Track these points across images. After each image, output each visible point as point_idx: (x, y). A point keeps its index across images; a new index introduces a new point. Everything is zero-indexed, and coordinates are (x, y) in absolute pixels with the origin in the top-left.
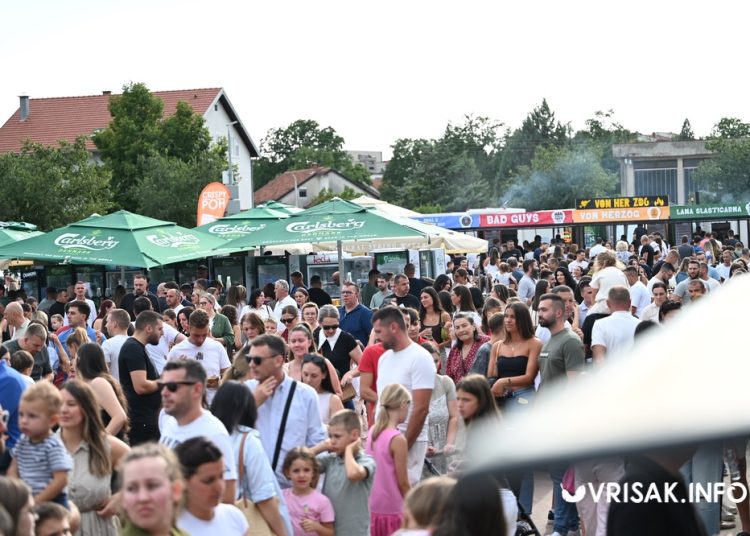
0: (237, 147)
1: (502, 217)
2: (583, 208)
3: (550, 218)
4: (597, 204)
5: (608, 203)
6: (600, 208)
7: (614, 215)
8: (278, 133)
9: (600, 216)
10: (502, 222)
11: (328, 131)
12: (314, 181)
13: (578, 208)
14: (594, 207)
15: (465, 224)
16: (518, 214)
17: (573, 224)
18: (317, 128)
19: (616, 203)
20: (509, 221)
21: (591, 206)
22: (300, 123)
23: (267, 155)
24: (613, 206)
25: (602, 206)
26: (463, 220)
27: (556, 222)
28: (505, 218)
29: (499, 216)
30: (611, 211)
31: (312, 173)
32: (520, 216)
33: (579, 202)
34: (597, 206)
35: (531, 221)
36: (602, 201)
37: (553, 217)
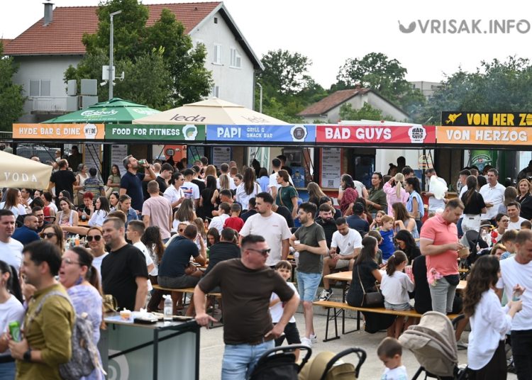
1: (344, 130)
2: (450, 124)
3: (406, 135)
4: (470, 119)
5: (485, 118)
6: (473, 125)
7: (491, 135)
8: (354, 63)
9: (472, 136)
10: (344, 137)
11: (393, 62)
12: (356, 99)
13: (444, 124)
14: (466, 124)
15: (297, 137)
16: (364, 128)
17: (436, 145)
18: (386, 60)
19: (496, 119)
20: (353, 136)
21: (462, 122)
22: (373, 55)
23: (344, 80)
24: (491, 124)
25: (477, 122)
26: (296, 131)
27: (413, 141)
28: (348, 131)
29: (341, 128)
30: (488, 130)
31: (356, 92)
32: (367, 130)
33: (445, 115)
34: (470, 123)
35: (382, 137)
36: (477, 115)
37: (410, 133)
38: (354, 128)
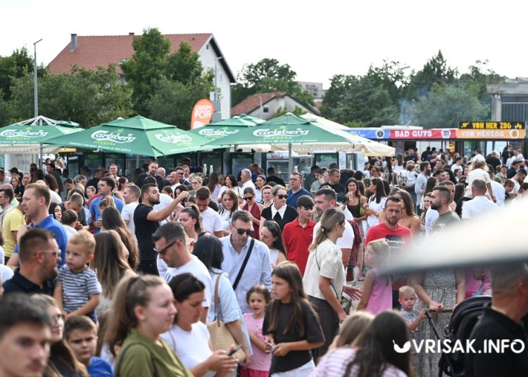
0: (221, 76)
1: (406, 132)
2: (464, 128)
3: (440, 134)
4: (474, 125)
5: (482, 125)
6: (476, 128)
7: (485, 134)
8: (250, 67)
9: (476, 134)
10: (406, 136)
11: (285, 67)
12: (274, 102)
13: (460, 128)
14: (472, 128)
15: (379, 136)
16: (417, 131)
17: (456, 139)
18: (278, 64)
19: (488, 125)
20: (411, 135)
21: (470, 127)
22: (266, 60)
23: (242, 82)
24: (485, 128)
25: (478, 127)
26: (378, 133)
27: (444, 137)
28: (408, 132)
29: (404, 131)
30: (484, 131)
31: (273, 96)
32: (419, 132)
33: (461, 124)
34: (474, 127)
35: (427, 136)
36: (478, 124)
37: (442, 133)
38: (411, 131)
